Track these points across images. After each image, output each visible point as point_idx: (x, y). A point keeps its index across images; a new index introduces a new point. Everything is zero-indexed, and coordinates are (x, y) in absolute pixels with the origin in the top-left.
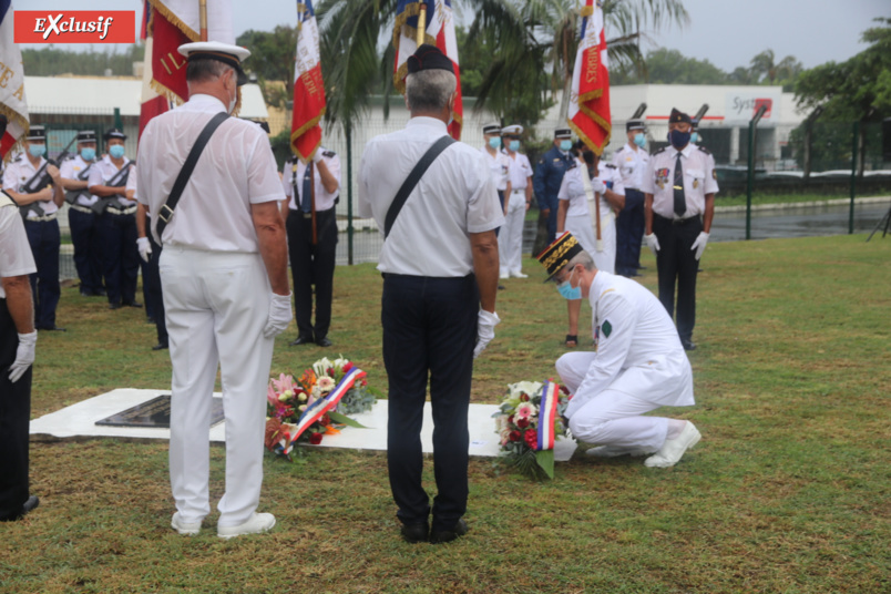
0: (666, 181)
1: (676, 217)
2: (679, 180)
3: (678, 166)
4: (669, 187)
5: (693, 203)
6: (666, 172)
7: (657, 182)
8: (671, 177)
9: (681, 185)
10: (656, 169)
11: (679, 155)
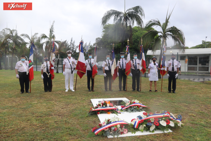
0: (171, 65)
1: (172, 71)
2: (173, 65)
3: (173, 63)
4: (171, 66)
5: (175, 70)
6: (171, 64)
7: (169, 65)
8: (172, 65)
9: (174, 66)
10: (169, 63)
11: (173, 61)
